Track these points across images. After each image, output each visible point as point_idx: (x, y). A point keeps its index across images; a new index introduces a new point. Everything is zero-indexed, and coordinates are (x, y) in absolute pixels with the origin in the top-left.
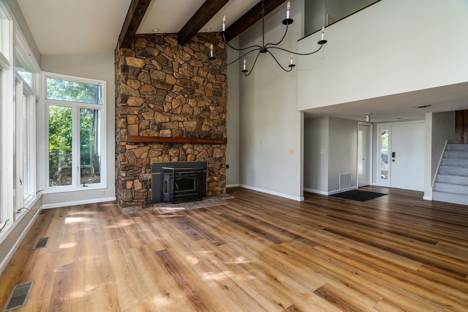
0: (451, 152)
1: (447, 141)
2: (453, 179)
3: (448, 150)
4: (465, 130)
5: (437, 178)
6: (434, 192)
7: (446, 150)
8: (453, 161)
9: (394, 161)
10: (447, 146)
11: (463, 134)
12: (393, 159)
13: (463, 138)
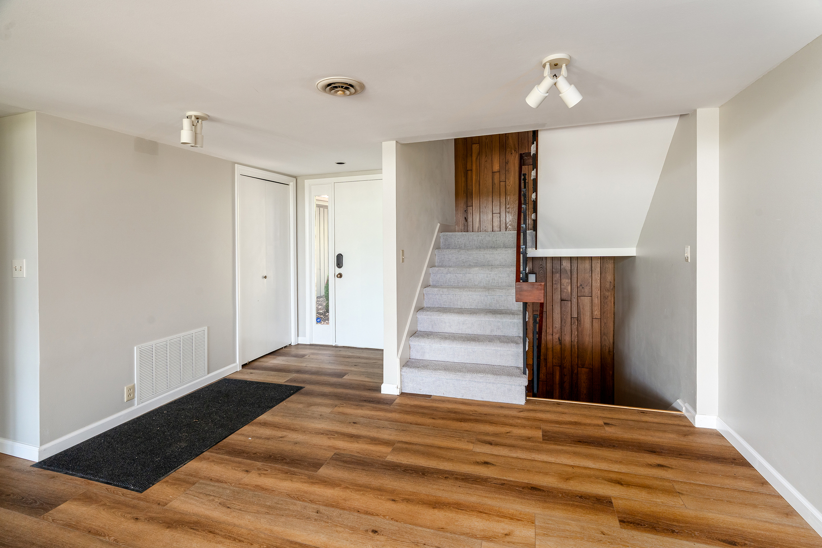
0: (445, 250)
1: (439, 224)
2: (445, 323)
3: (441, 245)
4: (469, 204)
5: (415, 321)
6: (405, 369)
7: (437, 247)
8: (447, 274)
9: (340, 276)
10: (438, 237)
11: (466, 211)
12: (338, 271)
13: (466, 219)
